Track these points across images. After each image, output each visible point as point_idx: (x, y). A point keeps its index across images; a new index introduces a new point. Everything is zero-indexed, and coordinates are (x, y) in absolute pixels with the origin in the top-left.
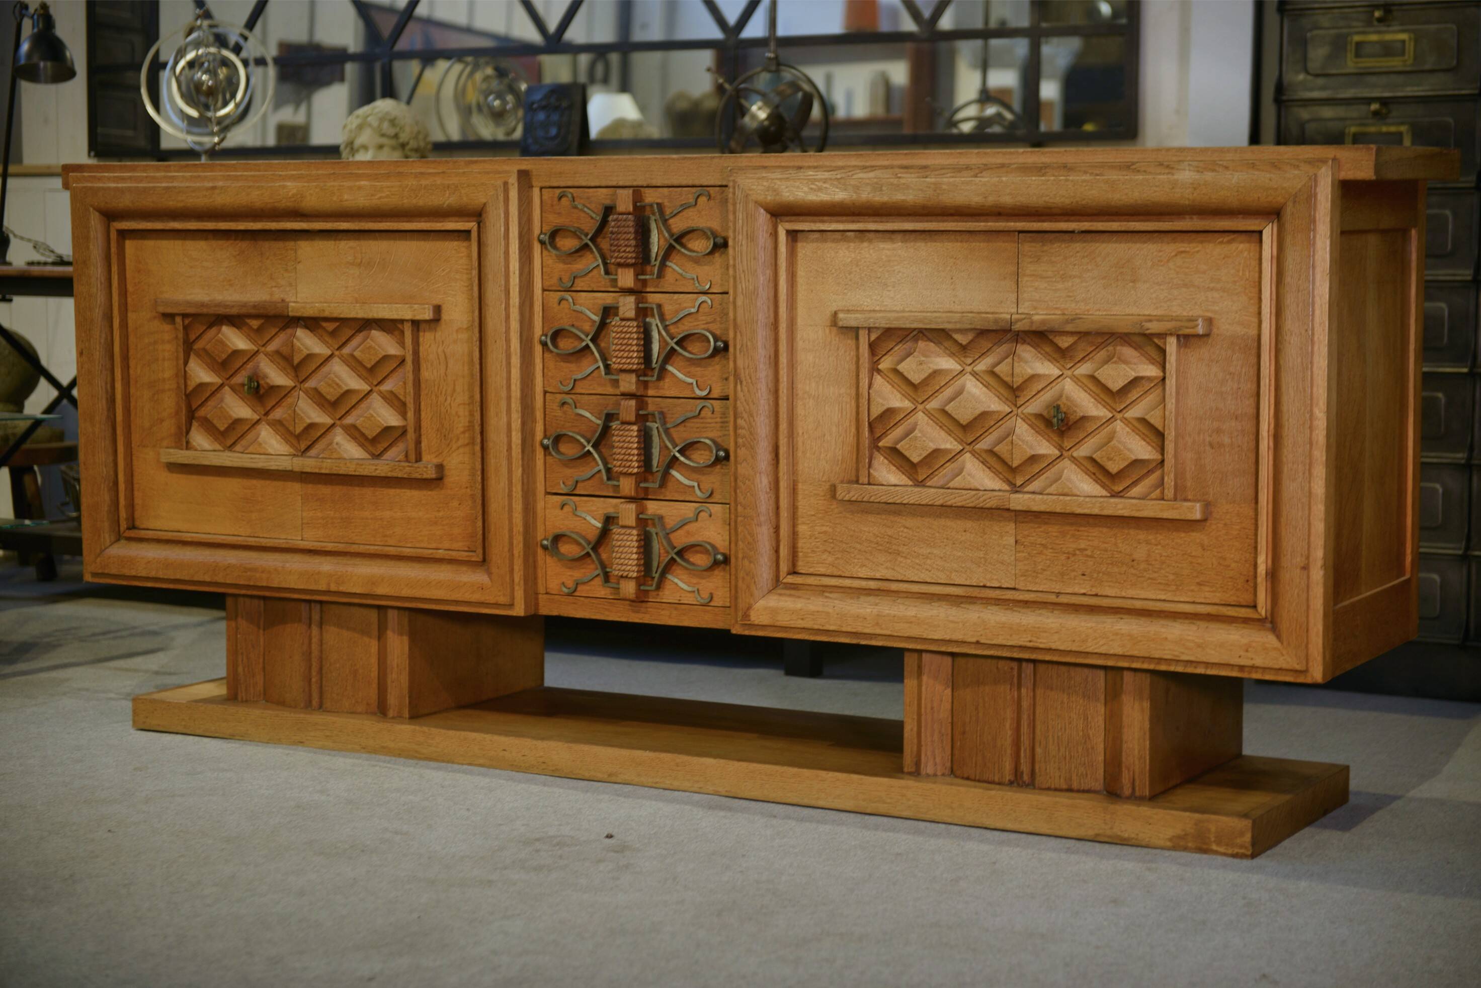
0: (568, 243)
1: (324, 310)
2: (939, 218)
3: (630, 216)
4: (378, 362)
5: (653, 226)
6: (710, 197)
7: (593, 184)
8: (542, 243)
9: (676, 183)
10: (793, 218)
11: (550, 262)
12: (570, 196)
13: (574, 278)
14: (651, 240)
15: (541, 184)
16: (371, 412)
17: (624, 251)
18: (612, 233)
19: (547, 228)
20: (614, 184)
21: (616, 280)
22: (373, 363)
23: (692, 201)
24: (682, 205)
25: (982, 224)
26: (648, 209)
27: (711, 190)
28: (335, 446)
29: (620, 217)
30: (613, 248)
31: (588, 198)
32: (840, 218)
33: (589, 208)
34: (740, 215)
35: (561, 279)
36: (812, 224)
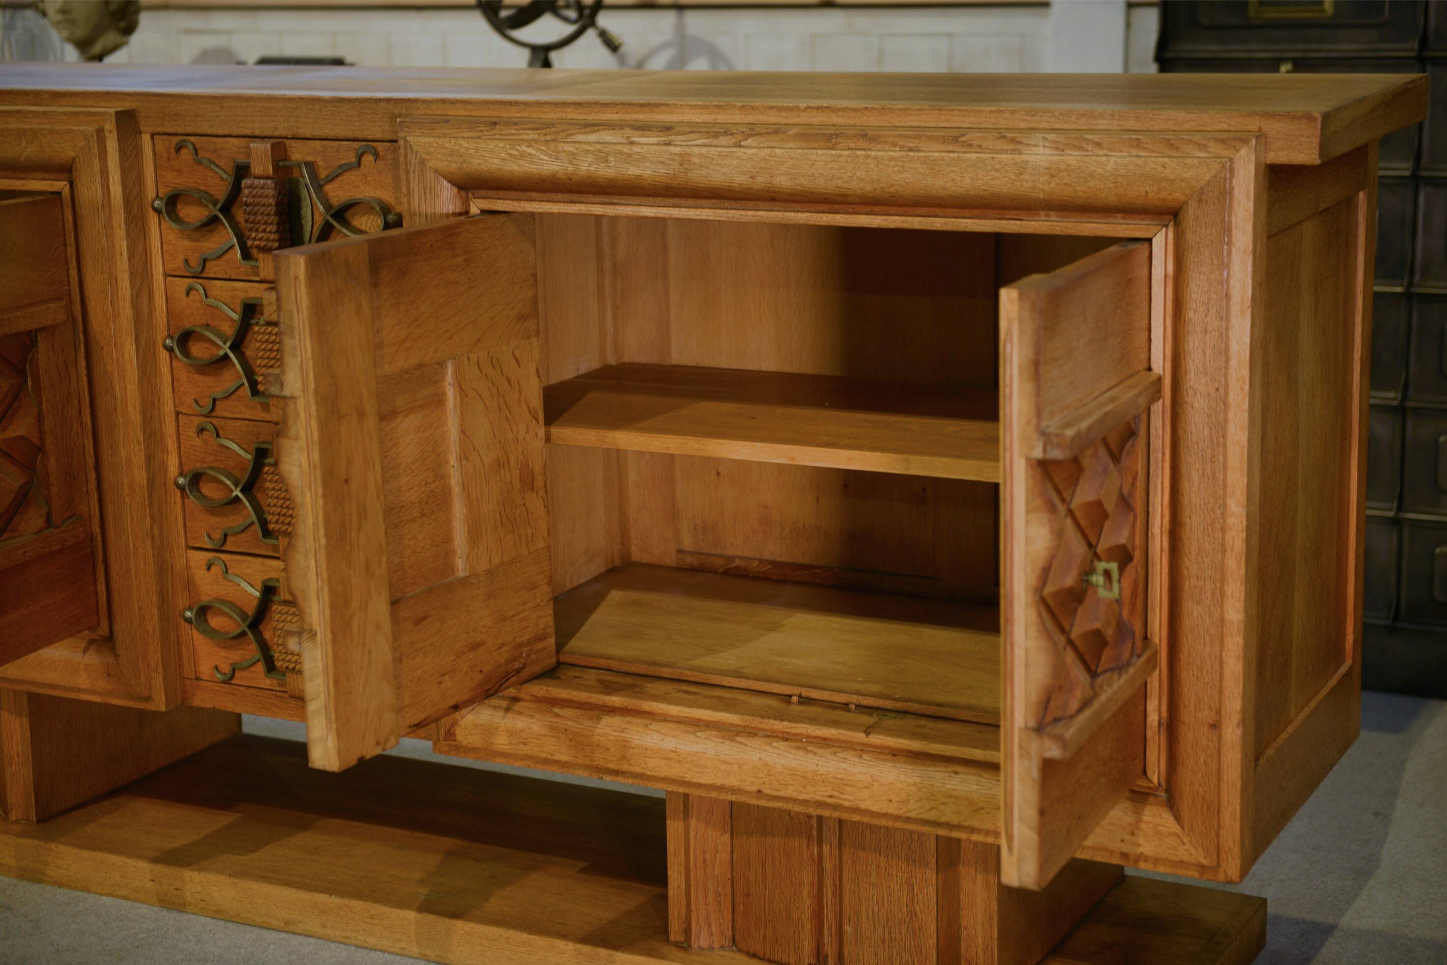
0: (193, 213)
2: (691, 202)
3: (269, 182)
5: (304, 193)
6: (377, 156)
7: (220, 132)
8: (157, 211)
9: (330, 132)
10: (491, 193)
11: (171, 237)
12: (191, 147)
13: (205, 261)
14: (303, 213)
15: (151, 130)
17: (264, 231)
18: (246, 204)
19: (164, 191)
20: (248, 132)
21: (257, 267)
23: (353, 160)
24: (340, 166)
25: (750, 213)
26: (296, 170)
27: (380, 147)
29: (256, 181)
30: (250, 226)
31: (215, 151)
32: (553, 196)
33: (217, 166)
34: (415, 187)
35: (186, 261)
36: (515, 203)
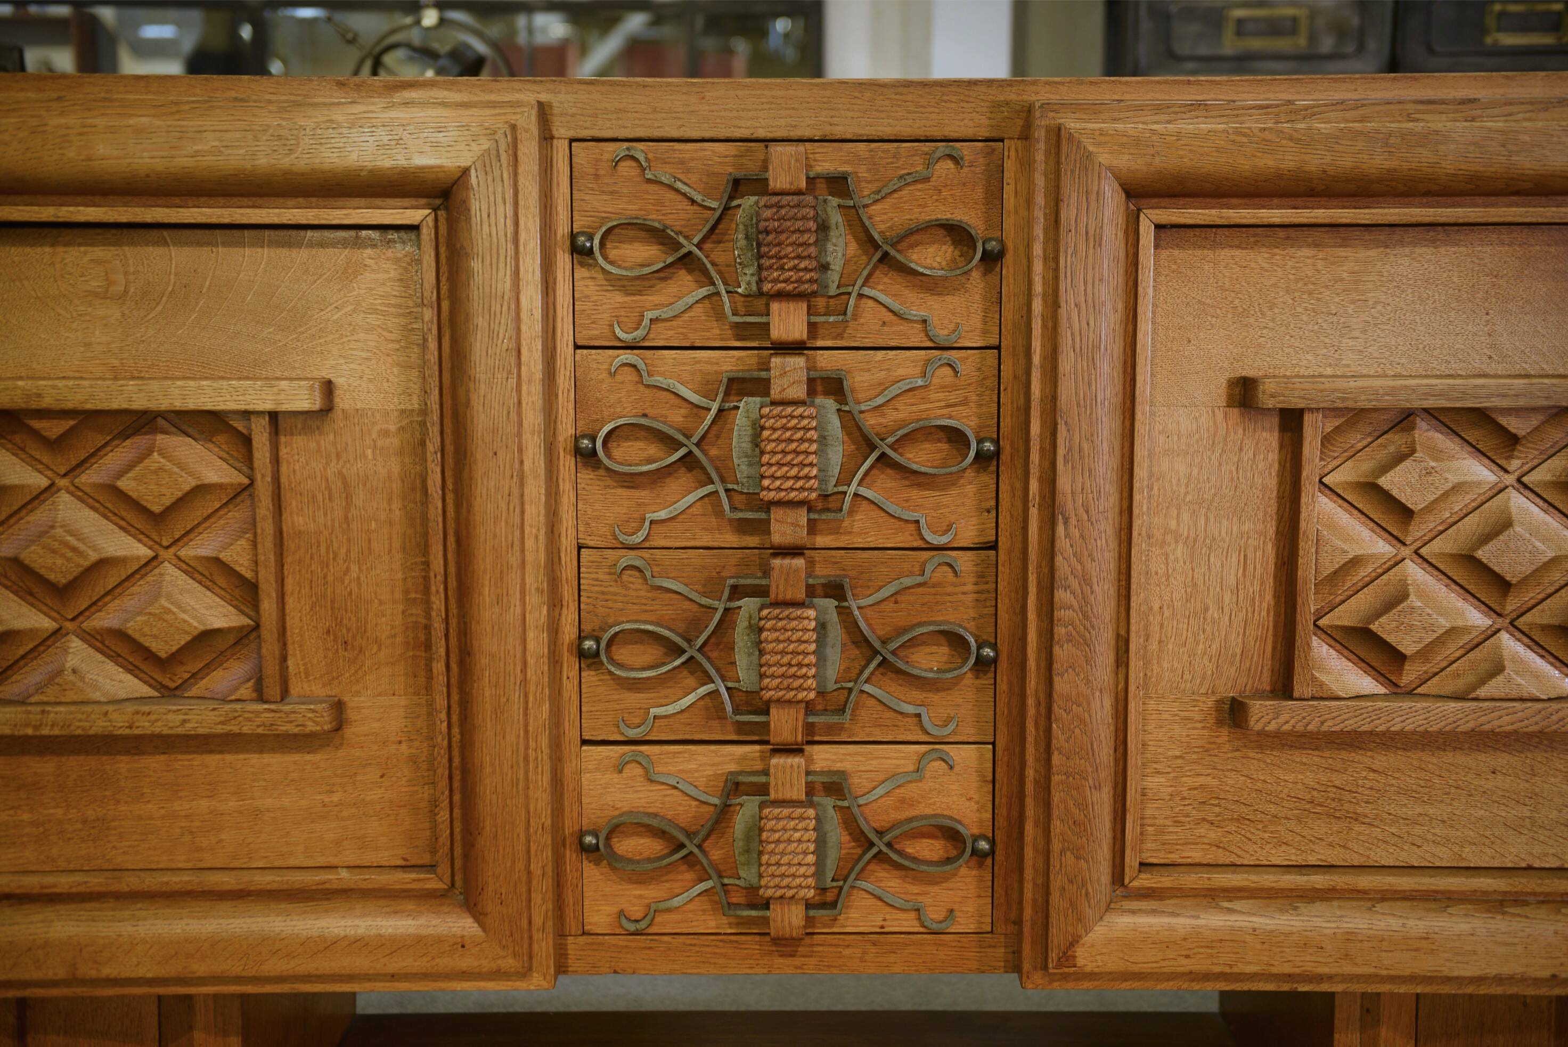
1: (39, 395)
4: (181, 500)
16: (164, 602)
21: (763, 326)
22: (167, 502)
28: (72, 678)
